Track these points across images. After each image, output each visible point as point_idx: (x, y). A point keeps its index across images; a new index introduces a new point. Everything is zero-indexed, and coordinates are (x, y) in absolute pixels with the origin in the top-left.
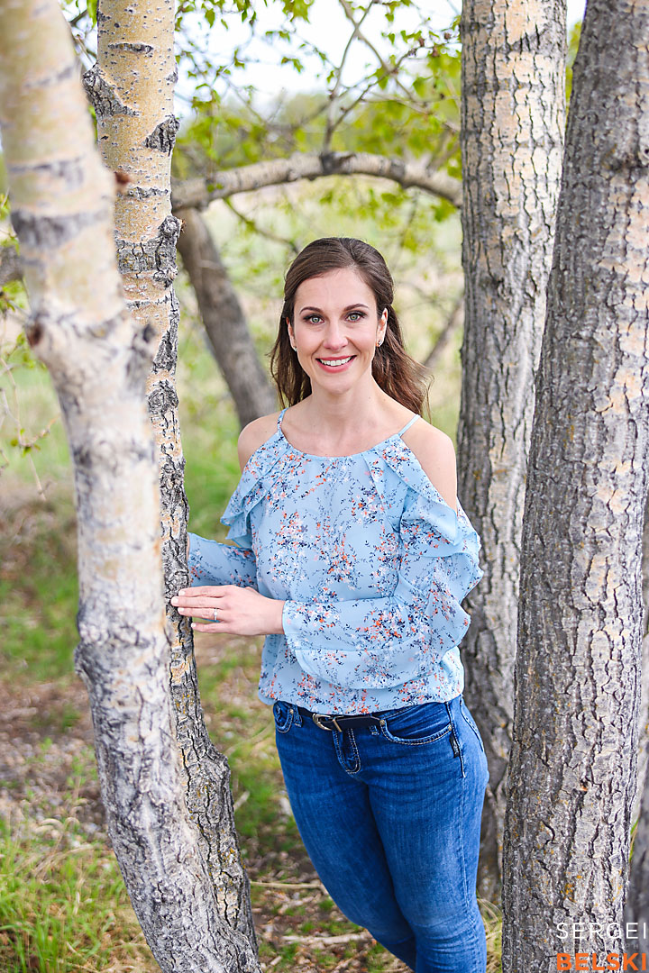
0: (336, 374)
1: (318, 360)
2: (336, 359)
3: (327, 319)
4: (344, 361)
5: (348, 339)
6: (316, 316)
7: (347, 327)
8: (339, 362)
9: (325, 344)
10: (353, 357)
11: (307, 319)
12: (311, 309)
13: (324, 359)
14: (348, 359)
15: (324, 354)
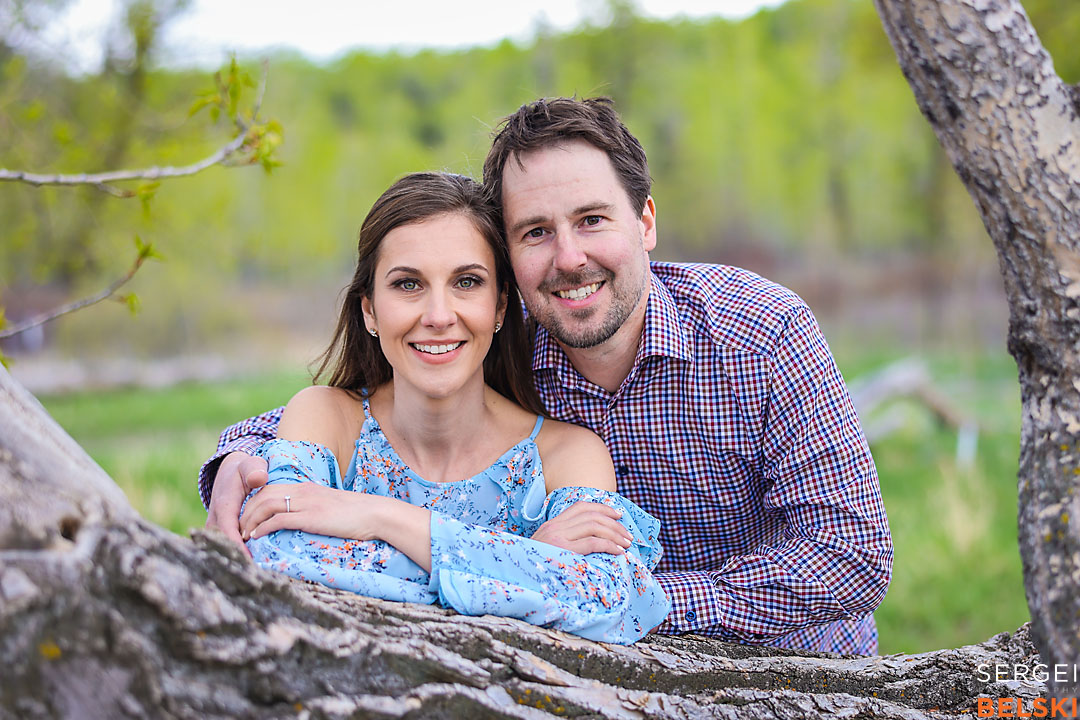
0: (438, 367)
1: (412, 345)
2: (439, 343)
3: (427, 284)
4: (450, 347)
5: (457, 314)
6: (411, 281)
7: (456, 296)
8: (443, 348)
9: (424, 320)
10: (462, 343)
11: (397, 284)
12: (405, 269)
13: (420, 343)
14: (456, 345)
15: (421, 335)
